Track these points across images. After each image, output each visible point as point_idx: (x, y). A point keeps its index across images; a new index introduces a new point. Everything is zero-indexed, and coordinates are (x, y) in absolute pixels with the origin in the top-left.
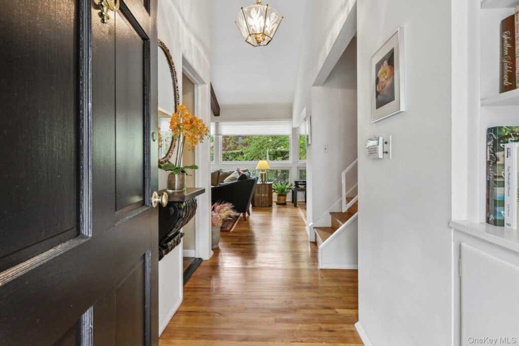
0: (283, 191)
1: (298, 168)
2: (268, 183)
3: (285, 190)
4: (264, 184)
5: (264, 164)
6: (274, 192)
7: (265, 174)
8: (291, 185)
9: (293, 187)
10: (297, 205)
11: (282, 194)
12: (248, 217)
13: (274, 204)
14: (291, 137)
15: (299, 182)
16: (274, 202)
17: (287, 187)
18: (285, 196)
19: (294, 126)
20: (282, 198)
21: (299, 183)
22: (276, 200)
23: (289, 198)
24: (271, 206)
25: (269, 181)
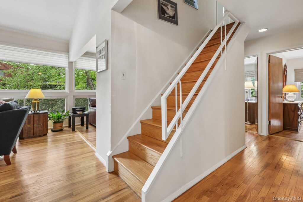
0: (59, 118)
1: (74, 96)
2: (42, 112)
3: (62, 118)
4: (36, 114)
5: (37, 93)
6: (50, 119)
7: (38, 103)
8: (68, 112)
9: (71, 114)
10: (76, 130)
11: (58, 121)
12: (13, 157)
13: (49, 131)
14: (67, 69)
15: (76, 108)
16: (49, 129)
17: (64, 113)
18: (62, 122)
19: (72, 60)
20: (58, 125)
21: (77, 110)
22: (52, 127)
23: (65, 124)
24: (45, 135)
25: (42, 110)
